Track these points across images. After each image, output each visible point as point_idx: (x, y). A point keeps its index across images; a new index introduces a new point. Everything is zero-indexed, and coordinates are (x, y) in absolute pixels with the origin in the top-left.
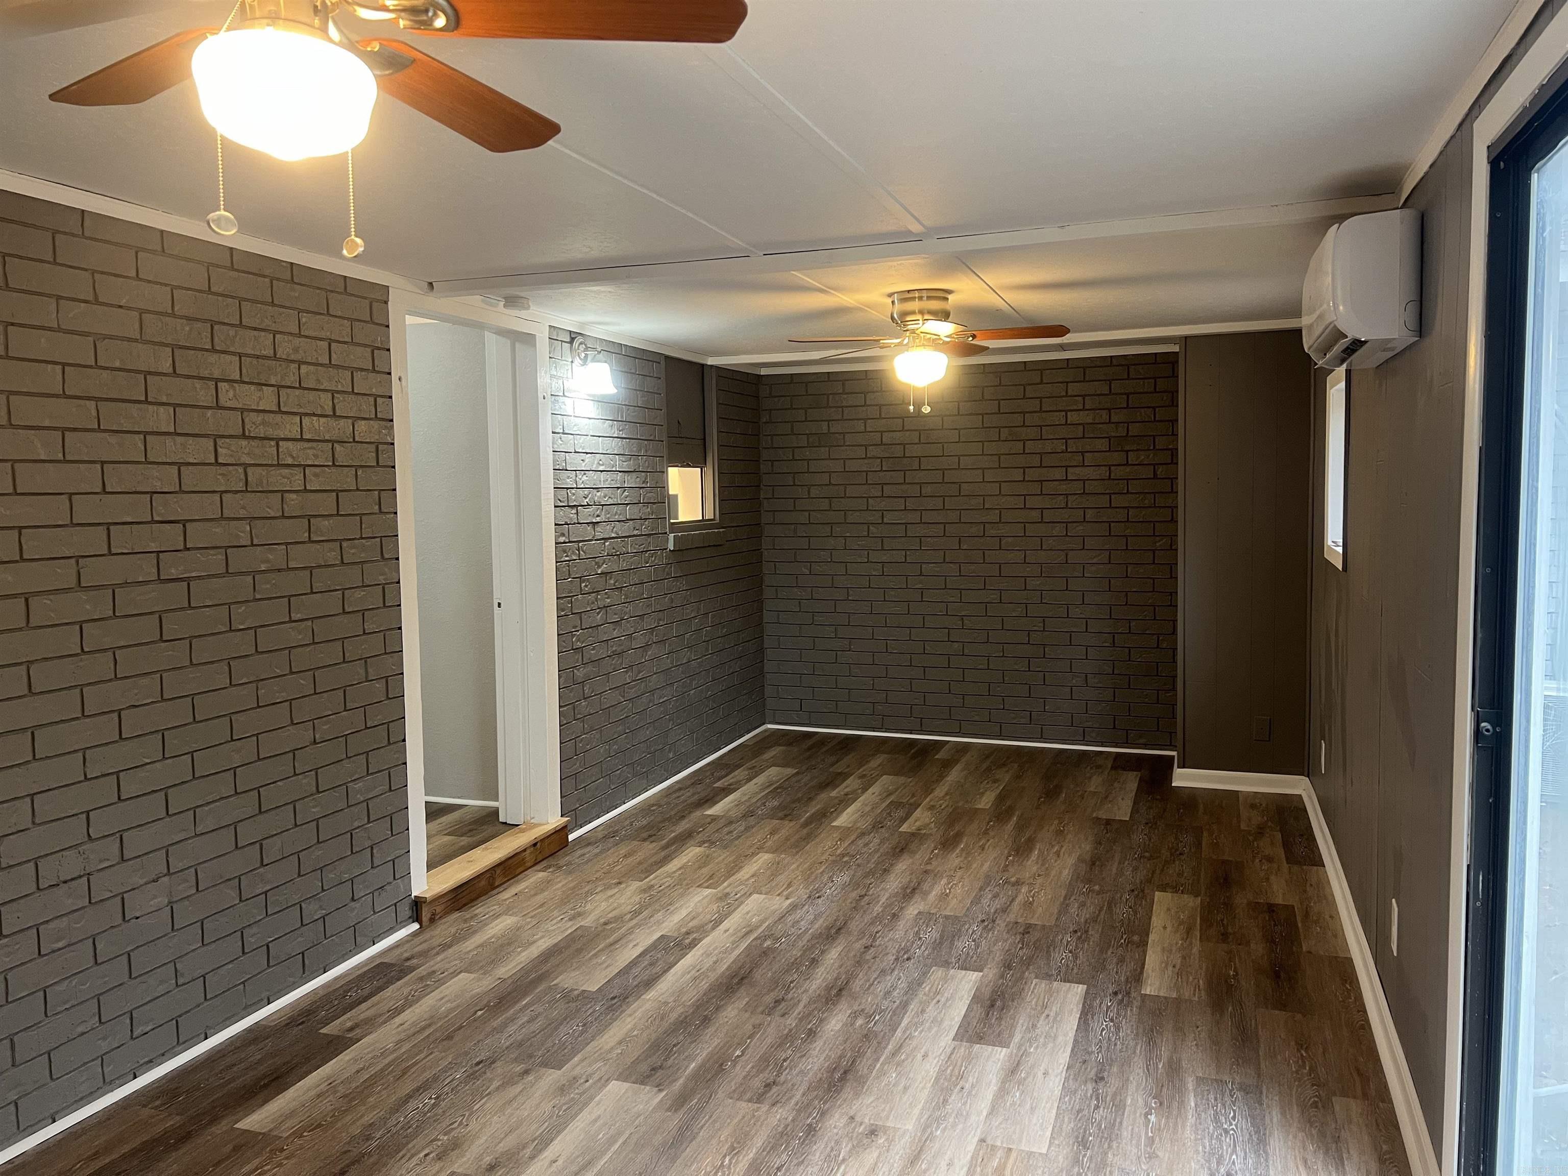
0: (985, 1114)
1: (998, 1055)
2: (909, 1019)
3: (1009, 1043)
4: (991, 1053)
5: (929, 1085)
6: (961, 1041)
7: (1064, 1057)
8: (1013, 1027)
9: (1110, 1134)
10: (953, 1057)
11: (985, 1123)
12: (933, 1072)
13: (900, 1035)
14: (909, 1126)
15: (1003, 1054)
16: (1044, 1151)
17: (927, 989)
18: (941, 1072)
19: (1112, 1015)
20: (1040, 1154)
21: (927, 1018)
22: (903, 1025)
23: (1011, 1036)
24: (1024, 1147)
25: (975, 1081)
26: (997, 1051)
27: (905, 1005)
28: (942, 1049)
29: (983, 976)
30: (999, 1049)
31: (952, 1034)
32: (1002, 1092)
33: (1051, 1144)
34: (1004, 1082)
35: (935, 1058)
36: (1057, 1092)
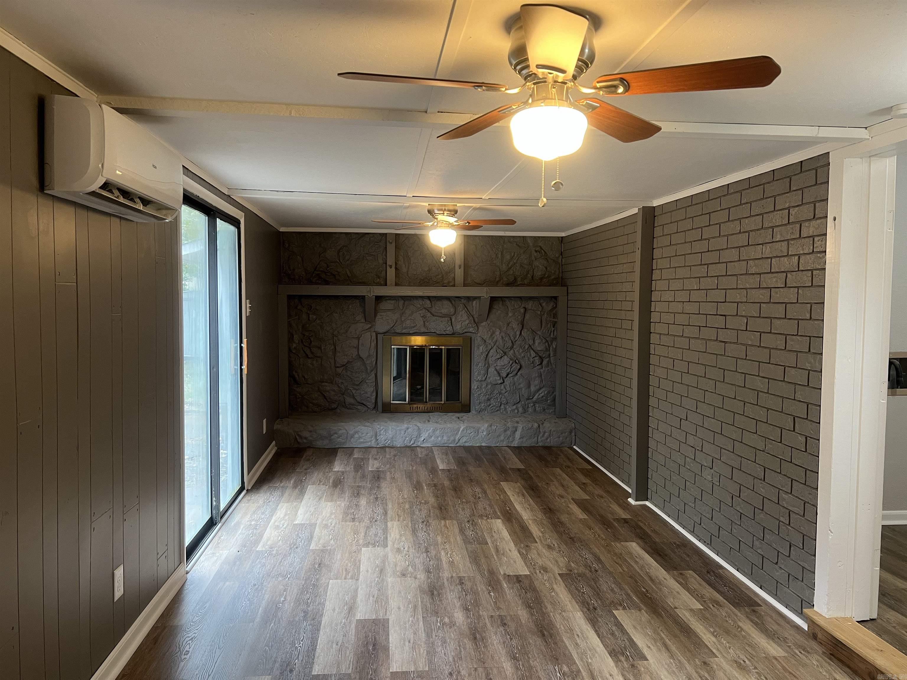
0: (359, 589)
1: (361, 615)
2: (420, 627)
3: (357, 622)
4: (365, 615)
5: (390, 596)
6: (384, 619)
7: (325, 620)
8: (357, 632)
9: (303, 590)
10: (385, 610)
11: (358, 586)
12: (391, 602)
13: (419, 617)
14: (390, 580)
15: (359, 616)
16: (331, 581)
17: (422, 650)
18: (387, 602)
19: (296, 652)
20: (332, 579)
21: (410, 629)
22: (421, 623)
23: (356, 627)
24: (339, 581)
25: (369, 601)
26: (362, 617)
27: (429, 635)
28: (392, 613)
29: (389, 669)
30: (361, 618)
31: (390, 622)
32: (354, 597)
33: (329, 583)
34: (355, 603)
35: (393, 608)
36: (327, 603)
